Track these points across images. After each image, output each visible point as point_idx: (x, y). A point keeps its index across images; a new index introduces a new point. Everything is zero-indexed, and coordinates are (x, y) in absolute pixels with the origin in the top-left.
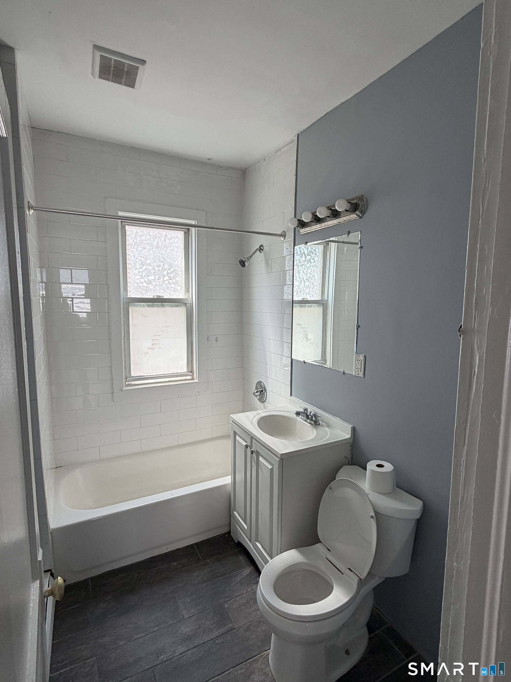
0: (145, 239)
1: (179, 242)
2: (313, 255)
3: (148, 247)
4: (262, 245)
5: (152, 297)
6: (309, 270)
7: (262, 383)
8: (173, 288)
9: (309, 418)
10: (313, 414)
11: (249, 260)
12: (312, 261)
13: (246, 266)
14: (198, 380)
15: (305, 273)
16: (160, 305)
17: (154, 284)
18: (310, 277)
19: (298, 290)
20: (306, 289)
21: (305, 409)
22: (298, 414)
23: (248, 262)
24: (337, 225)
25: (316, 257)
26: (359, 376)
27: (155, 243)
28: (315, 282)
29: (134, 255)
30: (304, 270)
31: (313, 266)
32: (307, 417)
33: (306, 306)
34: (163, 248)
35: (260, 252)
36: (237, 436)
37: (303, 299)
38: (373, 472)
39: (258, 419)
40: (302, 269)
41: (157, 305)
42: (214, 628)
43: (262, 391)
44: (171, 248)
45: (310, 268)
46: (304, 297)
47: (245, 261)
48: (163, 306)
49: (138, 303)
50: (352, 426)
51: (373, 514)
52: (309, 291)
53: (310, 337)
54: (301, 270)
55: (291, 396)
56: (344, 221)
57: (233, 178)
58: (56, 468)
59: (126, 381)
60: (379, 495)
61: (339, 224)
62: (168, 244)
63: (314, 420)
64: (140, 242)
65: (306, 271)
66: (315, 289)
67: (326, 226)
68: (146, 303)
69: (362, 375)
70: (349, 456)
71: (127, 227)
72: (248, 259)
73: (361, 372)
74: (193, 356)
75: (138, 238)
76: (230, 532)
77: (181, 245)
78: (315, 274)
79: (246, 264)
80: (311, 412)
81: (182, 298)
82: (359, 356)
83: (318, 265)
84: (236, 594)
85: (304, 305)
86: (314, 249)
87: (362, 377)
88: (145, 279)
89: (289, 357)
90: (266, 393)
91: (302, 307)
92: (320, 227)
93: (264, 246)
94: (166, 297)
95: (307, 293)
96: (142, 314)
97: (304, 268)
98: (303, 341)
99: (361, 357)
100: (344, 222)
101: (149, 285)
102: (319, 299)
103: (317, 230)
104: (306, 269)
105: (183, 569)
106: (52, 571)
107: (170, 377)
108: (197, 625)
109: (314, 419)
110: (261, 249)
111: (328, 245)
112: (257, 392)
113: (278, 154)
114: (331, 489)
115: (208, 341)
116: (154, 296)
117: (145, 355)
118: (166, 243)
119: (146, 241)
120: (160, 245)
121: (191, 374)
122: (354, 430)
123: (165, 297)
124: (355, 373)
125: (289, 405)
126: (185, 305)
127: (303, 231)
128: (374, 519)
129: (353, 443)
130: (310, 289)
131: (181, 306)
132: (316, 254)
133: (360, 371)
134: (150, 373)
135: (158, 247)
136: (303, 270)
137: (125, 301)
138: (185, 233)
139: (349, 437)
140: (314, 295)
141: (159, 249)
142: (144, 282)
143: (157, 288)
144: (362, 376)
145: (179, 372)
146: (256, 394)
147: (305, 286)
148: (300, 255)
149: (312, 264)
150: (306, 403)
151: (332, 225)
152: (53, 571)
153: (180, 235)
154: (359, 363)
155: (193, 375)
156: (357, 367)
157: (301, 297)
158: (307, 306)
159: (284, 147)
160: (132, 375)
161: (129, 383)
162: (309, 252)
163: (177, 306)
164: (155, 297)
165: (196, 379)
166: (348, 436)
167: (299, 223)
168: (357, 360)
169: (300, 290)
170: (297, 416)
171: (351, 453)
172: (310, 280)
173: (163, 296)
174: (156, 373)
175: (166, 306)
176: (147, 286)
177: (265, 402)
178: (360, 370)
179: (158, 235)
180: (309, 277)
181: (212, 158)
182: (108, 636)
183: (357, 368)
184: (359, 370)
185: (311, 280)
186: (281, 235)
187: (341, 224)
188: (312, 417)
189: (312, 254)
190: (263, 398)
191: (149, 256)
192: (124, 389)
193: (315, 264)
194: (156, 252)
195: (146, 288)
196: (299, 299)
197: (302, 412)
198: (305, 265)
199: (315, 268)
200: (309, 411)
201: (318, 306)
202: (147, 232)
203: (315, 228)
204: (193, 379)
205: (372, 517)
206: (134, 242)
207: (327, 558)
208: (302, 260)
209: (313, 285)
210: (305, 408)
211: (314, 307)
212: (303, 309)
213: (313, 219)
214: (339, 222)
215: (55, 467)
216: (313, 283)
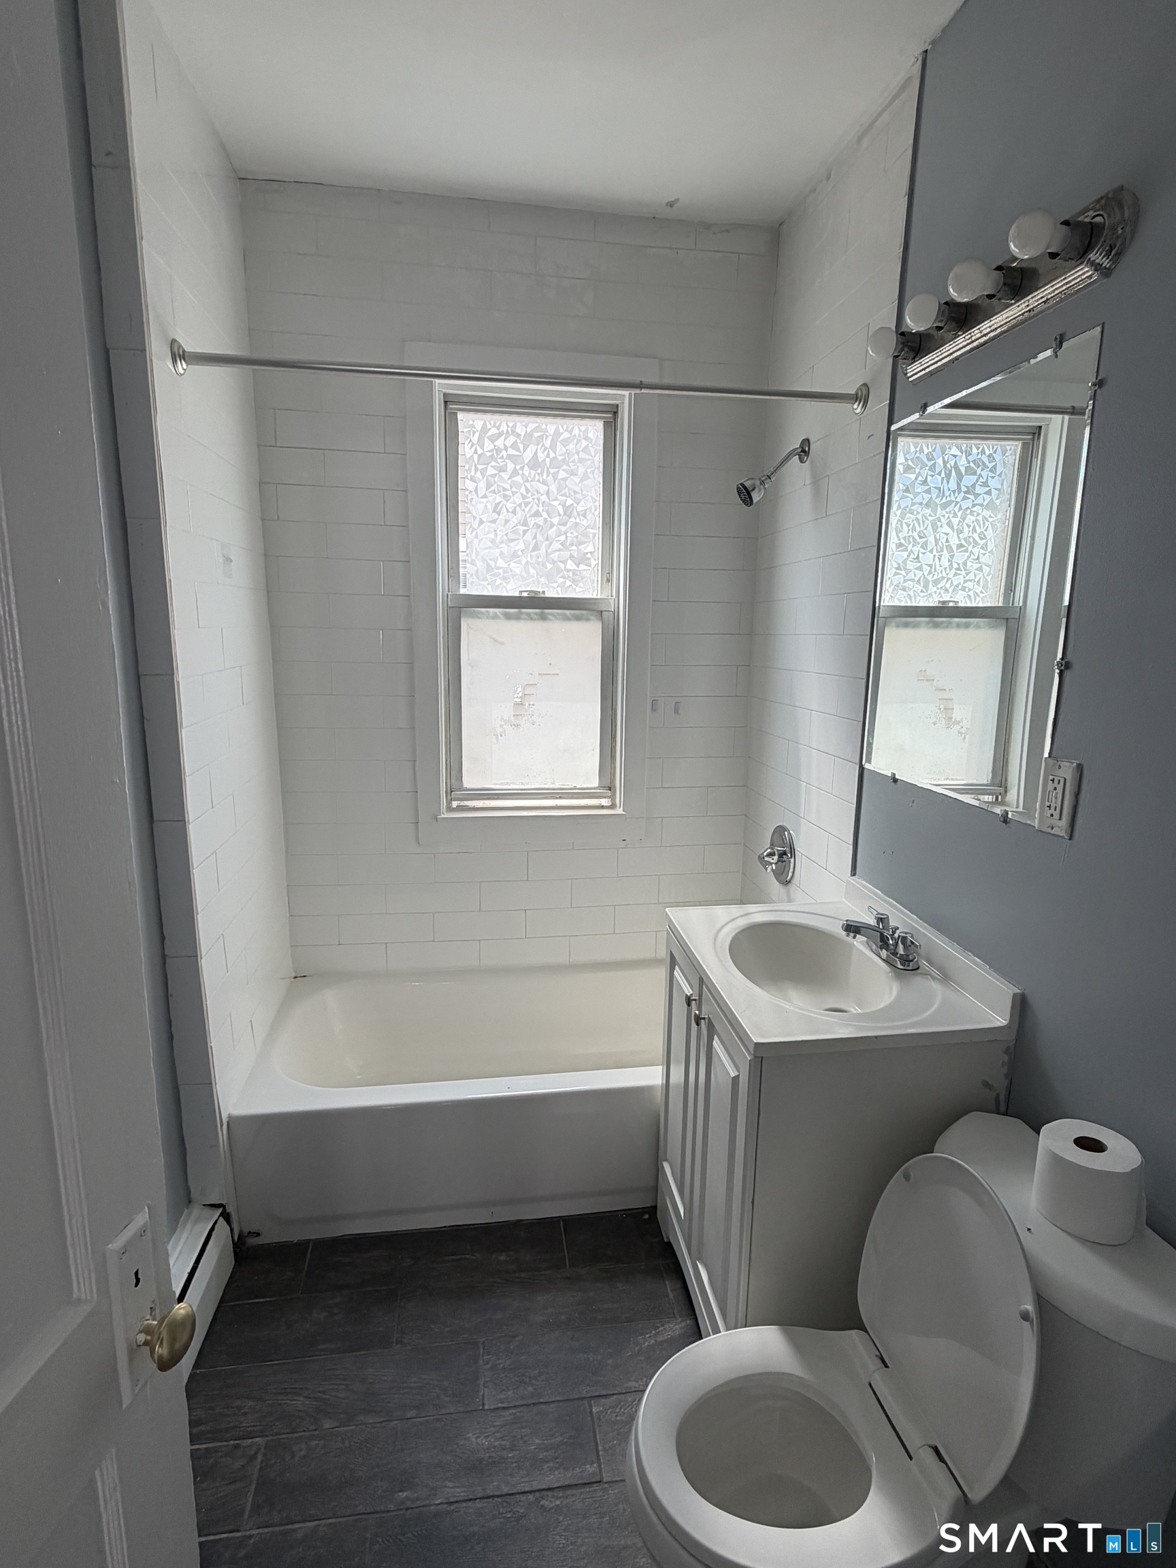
0: (504, 445)
1: (591, 448)
2: (984, 474)
3: (510, 466)
4: (808, 440)
5: (517, 594)
6: (970, 519)
7: (786, 833)
8: (571, 573)
9: (888, 945)
10: (899, 936)
11: (766, 486)
12: (979, 490)
13: (755, 501)
14: (623, 811)
15: (956, 528)
16: (536, 614)
17: (524, 561)
18: (971, 540)
19: (930, 578)
20: (956, 575)
21: (881, 919)
22: (853, 929)
23: (760, 490)
24: (1023, 322)
25: (993, 477)
26: (1056, 831)
27: (528, 455)
28: (984, 554)
29: (477, 486)
30: (953, 519)
31: (981, 505)
32: (884, 939)
33: (950, 623)
34: (548, 469)
35: (802, 461)
36: (677, 967)
37: (944, 602)
38: (1057, 1161)
39: (737, 931)
40: (947, 516)
41: (528, 614)
42: (545, 1461)
43: (785, 853)
44: (569, 466)
45: (972, 511)
46: (948, 599)
47: (753, 490)
48: (543, 618)
49: (483, 610)
50: (1017, 991)
51: (1029, 1307)
52: (965, 581)
53: (957, 714)
54: (942, 518)
55: (852, 876)
56: (1044, 302)
57: (741, 256)
58: (295, 977)
59: (449, 797)
60: (1070, 1240)
61: (1030, 318)
62: (560, 455)
63: (902, 953)
64: (491, 453)
65: (960, 521)
66: (985, 575)
67: (985, 335)
68: (501, 610)
69: (1063, 831)
70: (1001, 1084)
71: (460, 416)
72: (762, 483)
73: (1060, 819)
74: (615, 747)
75: (487, 442)
76: (655, 1207)
77: (596, 458)
78: (986, 530)
79: (756, 497)
80: (898, 928)
81: (595, 597)
82: (1060, 767)
83: (998, 502)
84: (630, 1384)
85: (943, 622)
86: (987, 453)
87: (1062, 837)
88: (502, 549)
89: (856, 763)
90: (792, 860)
91: (936, 626)
92: (968, 344)
93: (811, 442)
94: (550, 594)
95: (957, 586)
96: (491, 637)
97: (952, 512)
98: (935, 724)
99: (1067, 771)
100: (1047, 305)
101: (513, 565)
102: (996, 605)
103: (957, 359)
104: (959, 514)
105: (517, 1275)
106: (227, 1207)
107: (557, 798)
108: (507, 1438)
109: (901, 950)
110: (804, 451)
111: (1039, 438)
112: (771, 855)
113: (865, 142)
114: (907, 1177)
115: (655, 711)
116: (521, 592)
117: (498, 740)
118: (556, 454)
119: (507, 451)
120: (540, 460)
121: (609, 793)
122: (1021, 1006)
123: (547, 595)
124: (1039, 823)
125: (844, 900)
126: (600, 615)
127: (916, 369)
128: (1032, 1322)
129: (1015, 1045)
130: (967, 574)
131: (588, 620)
132: (993, 470)
133: (1058, 817)
134: (507, 784)
135: (535, 464)
136: (949, 517)
137: (450, 604)
138: (606, 424)
139: (1001, 1025)
140: (979, 592)
141: (539, 471)
142: (499, 558)
143: (532, 571)
144: (1063, 834)
145: (579, 786)
146: (766, 859)
147: (951, 565)
148: (943, 475)
149: (980, 500)
150: (891, 900)
151: (1005, 328)
152: (230, 1209)
153: (594, 430)
154: (1055, 789)
155: (613, 798)
156: (1047, 804)
157: (937, 599)
158: (954, 625)
159: (880, 115)
160: (465, 786)
161: (462, 803)
162: (972, 464)
163: (578, 618)
164: (525, 594)
165: (620, 807)
166: (999, 1019)
167: (903, 343)
168: (1051, 777)
169: (935, 577)
170: (848, 935)
171: (1006, 1076)
172: (970, 548)
173: (544, 592)
174: (522, 784)
175: (550, 617)
176: (506, 566)
177: (790, 884)
178: (1056, 814)
179: (536, 435)
180: (965, 539)
181: (677, 200)
182: (305, 1395)
183: (1049, 807)
184: (1054, 813)
185: (974, 547)
186: (855, 398)
187: (1035, 315)
188: (896, 945)
189: (982, 470)
190: (785, 872)
191: (514, 489)
192: (442, 816)
193: (988, 498)
194: (530, 480)
195: (505, 572)
196: (932, 605)
197: (869, 927)
198: (957, 503)
199: (987, 513)
200: (892, 923)
201: (992, 627)
202: (508, 427)
203: (951, 351)
204: (613, 806)
205: (1025, 1316)
206: (477, 453)
207: (873, 1385)
208: (949, 490)
209: (979, 563)
210: (882, 915)
211: (978, 627)
212: (939, 632)
213: (945, 319)
214: (1029, 311)
215: (294, 975)
216: (978, 558)
